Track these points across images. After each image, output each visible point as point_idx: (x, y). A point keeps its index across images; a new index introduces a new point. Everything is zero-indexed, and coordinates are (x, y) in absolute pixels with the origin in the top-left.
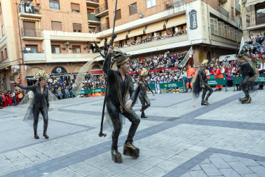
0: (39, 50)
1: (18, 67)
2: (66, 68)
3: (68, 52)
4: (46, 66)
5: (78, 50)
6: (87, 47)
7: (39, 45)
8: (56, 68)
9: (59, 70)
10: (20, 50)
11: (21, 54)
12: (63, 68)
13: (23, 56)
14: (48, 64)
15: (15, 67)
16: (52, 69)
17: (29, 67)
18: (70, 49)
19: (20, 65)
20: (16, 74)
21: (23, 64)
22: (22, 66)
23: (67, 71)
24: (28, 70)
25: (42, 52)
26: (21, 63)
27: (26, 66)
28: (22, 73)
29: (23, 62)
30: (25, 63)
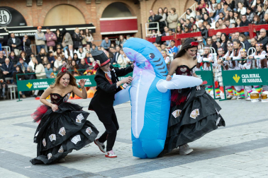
2: (23, 10)
9: (3, 16)
23: (27, 21)
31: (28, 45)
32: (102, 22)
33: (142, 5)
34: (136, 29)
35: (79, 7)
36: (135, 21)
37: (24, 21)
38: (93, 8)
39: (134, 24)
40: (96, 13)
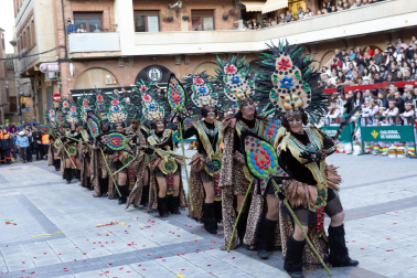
0: (106, 25)
1: (55, 66)
2: (173, 68)
3: (179, 29)
4: (120, 63)
5: (208, 22)
6: (232, 14)
7: (106, 12)
8: (147, 69)
9: (155, 74)
10: (61, 26)
11: (61, 34)
12: (164, 70)
13: (66, 40)
14: (127, 59)
15: (50, 67)
16: (136, 71)
17: (81, 67)
18: (185, 19)
19: (60, 61)
20: (54, 82)
21: (66, 60)
22: (64, 65)
24: (77, 75)
25: (112, 29)
26: (63, 56)
27: (71, 65)
28: (64, 83)
29: (66, 55)
30: (70, 57)
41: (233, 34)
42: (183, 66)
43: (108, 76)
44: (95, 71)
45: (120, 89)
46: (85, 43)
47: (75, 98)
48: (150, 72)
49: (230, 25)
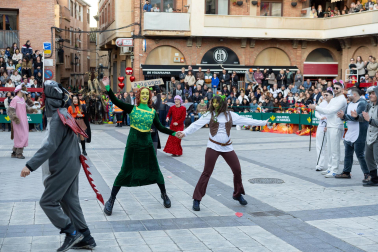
0: (179, 5)
1: (129, 42)
2: (238, 51)
3: (247, 13)
4: (189, 43)
5: (276, 8)
6: (301, 0)
8: (214, 50)
9: (221, 55)
10: (137, 4)
11: (137, 12)
12: (230, 53)
13: (141, 18)
14: (195, 39)
15: (125, 42)
16: (203, 51)
17: (152, 44)
18: (254, 4)
19: (134, 37)
20: (128, 56)
21: (140, 36)
22: (137, 41)
23: (240, 60)
24: (148, 51)
25: (185, 10)
26: (137, 33)
27: (144, 42)
28: (136, 57)
29: (140, 32)
30: (144, 34)
31: (236, 81)
32: (305, 65)
33: (345, 52)
34: (337, 73)
35: (286, 50)
36: (336, 66)
37: (237, 60)
38: (299, 52)
39: (335, 69)
40: (301, 57)
41: (301, 21)
42: (248, 49)
43: (177, 54)
44: (165, 48)
45: (186, 67)
46: (159, 21)
47: (145, 73)
48: (217, 53)
49: (299, 12)
